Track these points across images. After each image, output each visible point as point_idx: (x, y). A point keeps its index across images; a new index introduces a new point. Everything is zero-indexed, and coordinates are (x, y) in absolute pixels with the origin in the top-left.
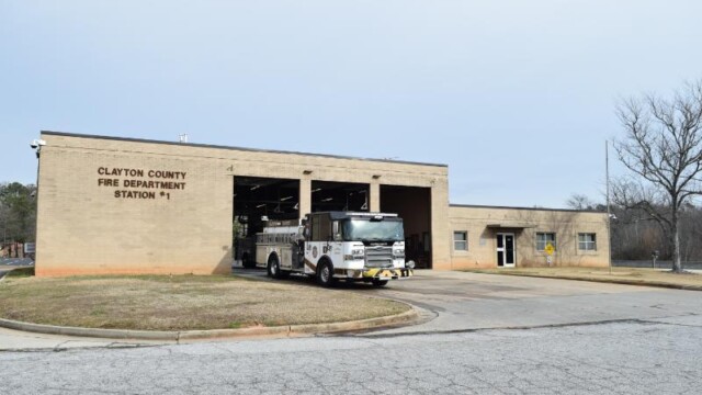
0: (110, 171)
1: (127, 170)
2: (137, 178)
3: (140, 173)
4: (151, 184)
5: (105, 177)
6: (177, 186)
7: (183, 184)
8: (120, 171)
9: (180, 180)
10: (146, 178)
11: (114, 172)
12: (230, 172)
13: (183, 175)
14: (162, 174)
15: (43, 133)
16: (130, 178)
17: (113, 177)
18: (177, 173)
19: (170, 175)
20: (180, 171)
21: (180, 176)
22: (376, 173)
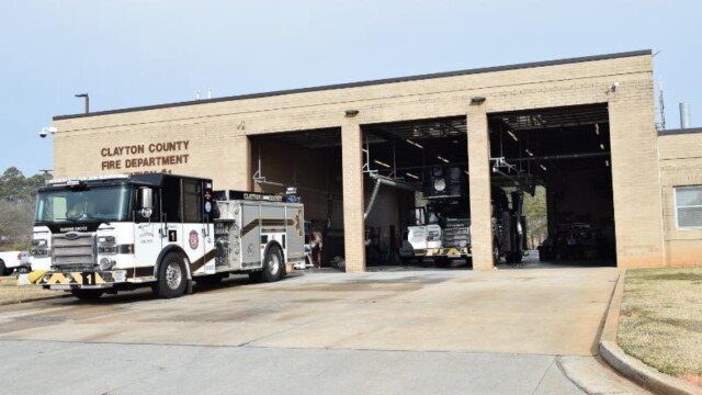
0: (112, 152)
1: (128, 148)
2: (138, 156)
3: (141, 149)
4: (152, 161)
5: (108, 159)
6: (179, 159)
7: (186, 156)
8: (121, 150)
9: (182, 152)
10: (146, 155)
11: (116, 152)
12: (241, 132)
13: (186, 144)
14: (163, 147)
15: (55, 119)
16: (131, 157)
17: (114, 158)
18: (179, 143)
19: (171, 146)
20: (182, 140)
21: (183, 145)
22: (478, 94)
